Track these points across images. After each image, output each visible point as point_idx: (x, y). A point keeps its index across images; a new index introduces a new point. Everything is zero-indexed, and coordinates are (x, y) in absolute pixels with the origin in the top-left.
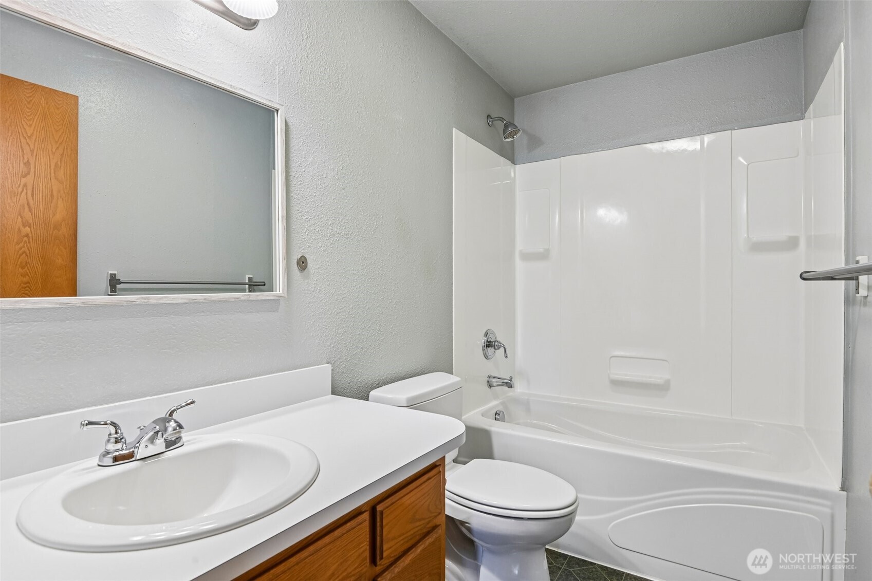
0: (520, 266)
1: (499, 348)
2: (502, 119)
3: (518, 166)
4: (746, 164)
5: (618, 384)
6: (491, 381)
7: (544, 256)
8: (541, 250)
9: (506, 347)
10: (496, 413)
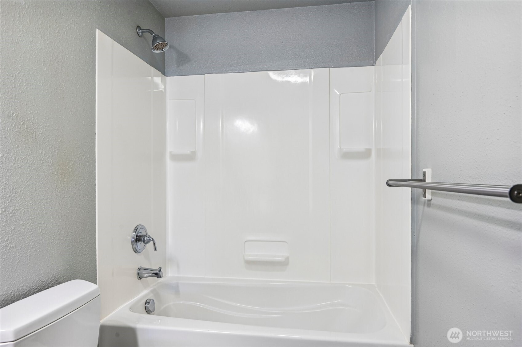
0: (170, 165)
1: (149, 241)
2: (151, 32)
3: (168, 78)
4: (339, 94)
5: (251, 264)
6: (141, 273)
7: (191, 157)
8: (189, 152)
9: (155, 240)
10: (146, 302)
